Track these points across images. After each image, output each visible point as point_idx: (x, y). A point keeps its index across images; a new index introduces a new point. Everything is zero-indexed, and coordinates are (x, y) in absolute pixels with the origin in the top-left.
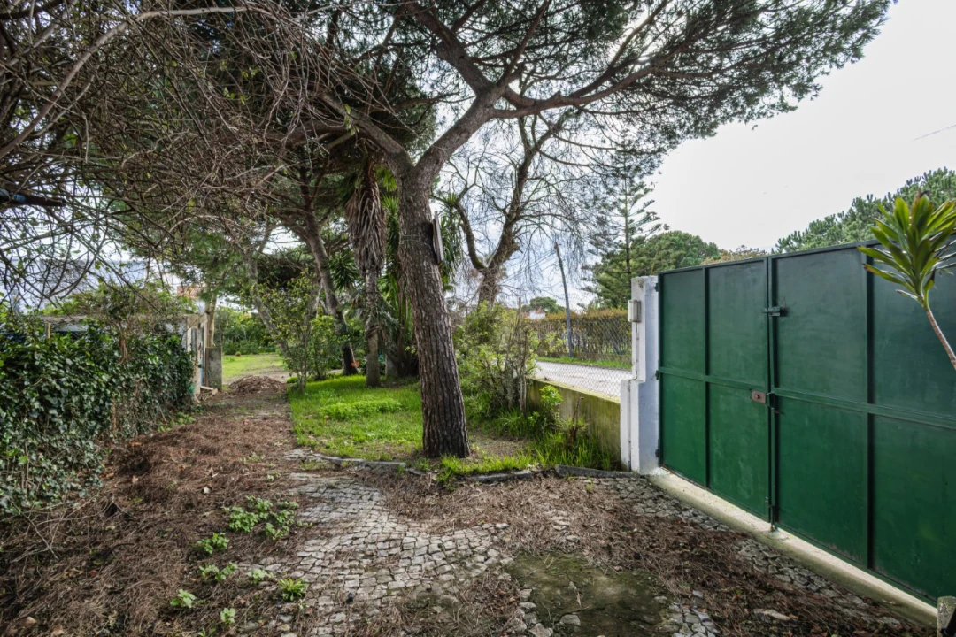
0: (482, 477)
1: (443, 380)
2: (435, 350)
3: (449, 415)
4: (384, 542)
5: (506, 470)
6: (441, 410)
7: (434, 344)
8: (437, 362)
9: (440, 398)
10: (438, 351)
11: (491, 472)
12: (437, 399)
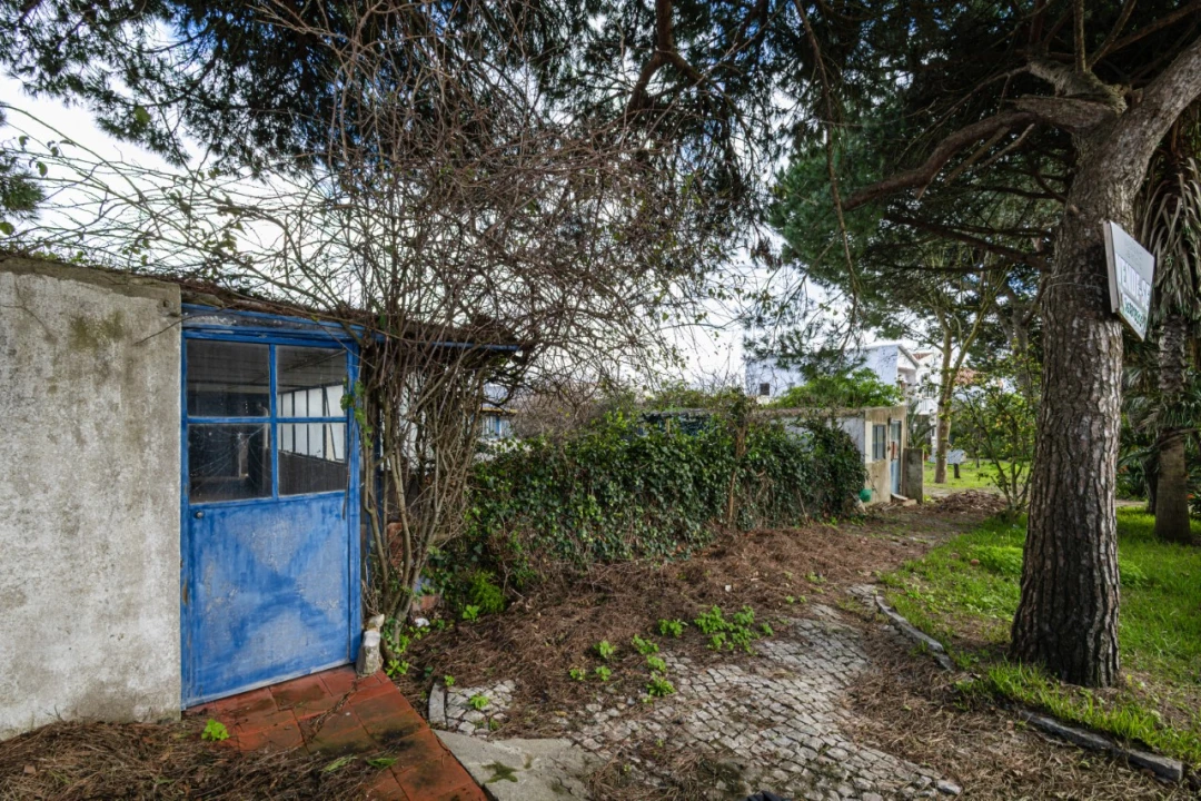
0: (1050, 722)
1: (1059, 534)
2: (1053, 477)
3: (1061, 600)
4: (783, 705)
5: (1111, 735)
6: (1048, 587)
7: (1054, 468)
8: (1054, 501)
9: (1049, 564)
10: (1059, 482)
11: (1074, 723)
12: (1043, 565)
